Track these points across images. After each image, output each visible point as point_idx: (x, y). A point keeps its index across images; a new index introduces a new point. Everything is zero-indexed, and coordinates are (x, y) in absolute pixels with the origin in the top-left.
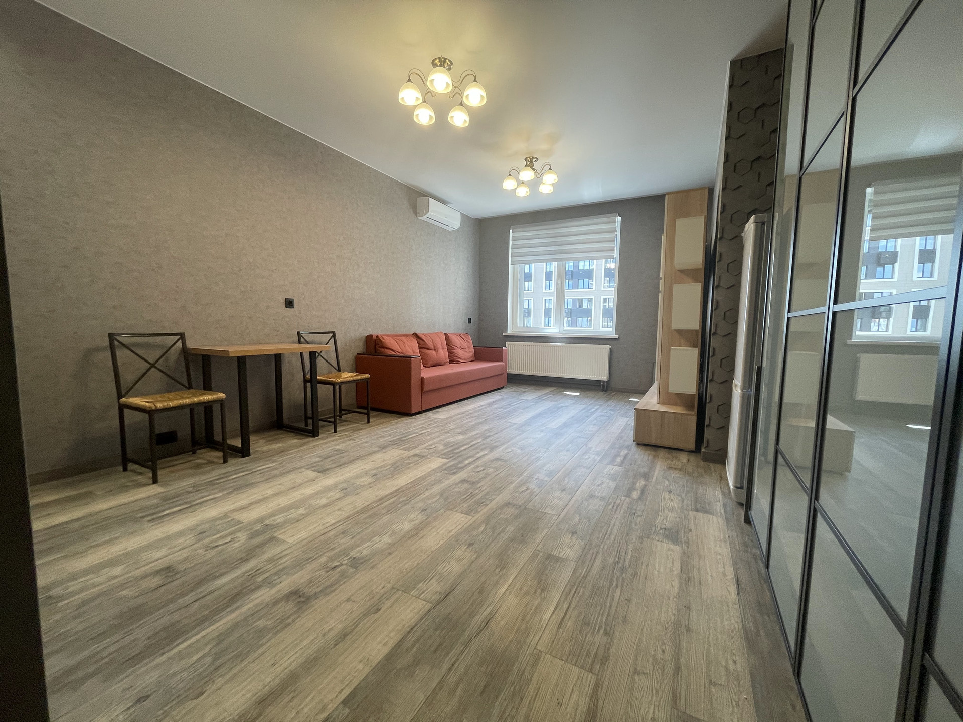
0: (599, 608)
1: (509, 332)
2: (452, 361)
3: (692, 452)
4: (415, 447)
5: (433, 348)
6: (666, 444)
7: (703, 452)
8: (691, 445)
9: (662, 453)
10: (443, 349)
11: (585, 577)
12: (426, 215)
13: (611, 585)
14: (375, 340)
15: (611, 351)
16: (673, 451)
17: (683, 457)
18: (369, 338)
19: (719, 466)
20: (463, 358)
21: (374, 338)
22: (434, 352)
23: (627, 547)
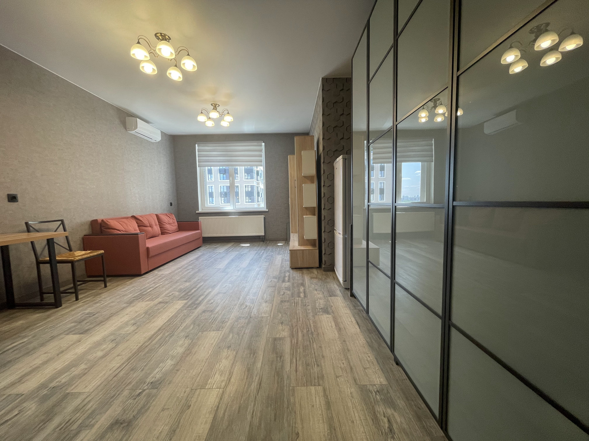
0: (310, 356)
1: (200, 210)
2: (163, 233)
3: (317, 268)
4: (157, 298)
5: (148, 225)
6: (306, 266)
7: (324, 267)
8: (317, 265)
9: (305, 271)
10: (156, 225)
11: (297, 343)
12: (135, 131)
13: (310, 343)
14: (101, 224)
15: (265, 218)
16: (310, 269)
17: (315, 271)
18: (94, 223)
19: (331, 273)
20: (171, 230)
21: (100, 221)
22: (150, 228)
23: (309, 322)
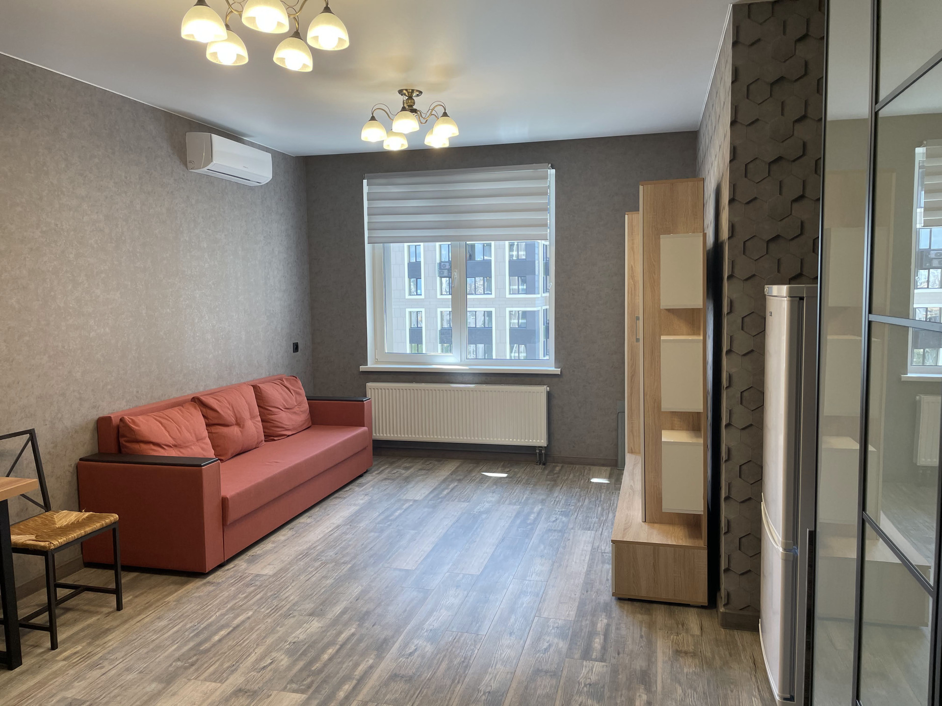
1: (372, 364)
2: (269, 437)
3: (702, 607)
5: (233, 420)
6: (664, 597)
7: (722, 613)
8: (702, 598)
9: (660, 615)
10: (253, 417)
12: (208, 167)
14: (118, 427)
15: (550, 396)
16: (676, 609)
17: (693, 620)
18: (103, 424)
19: (747, 636)
20: (291, 427)
21: (115, 421)
22: (235, 429)
